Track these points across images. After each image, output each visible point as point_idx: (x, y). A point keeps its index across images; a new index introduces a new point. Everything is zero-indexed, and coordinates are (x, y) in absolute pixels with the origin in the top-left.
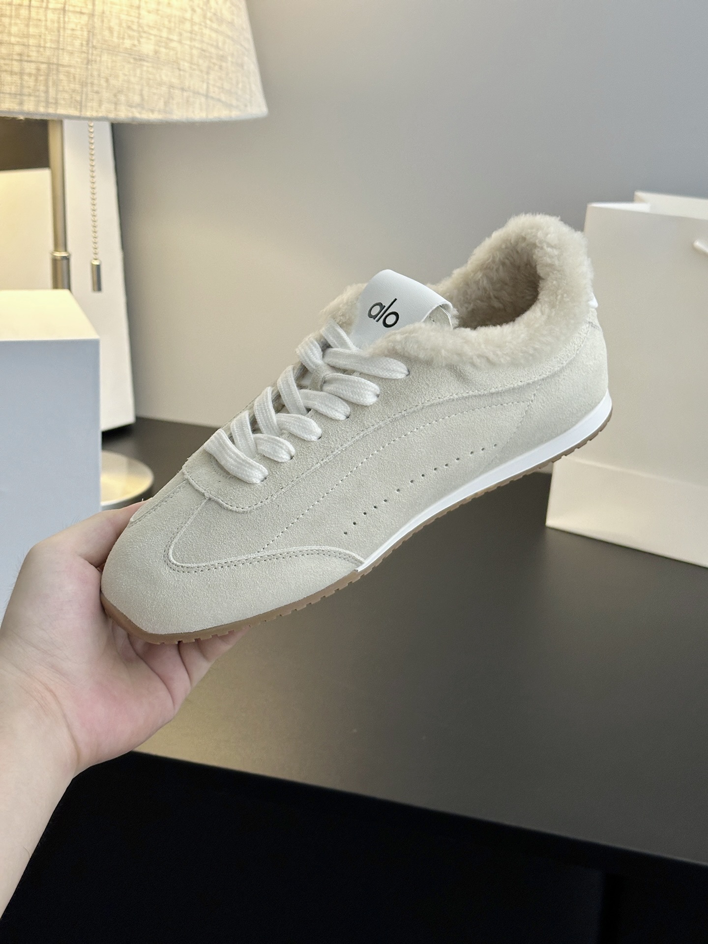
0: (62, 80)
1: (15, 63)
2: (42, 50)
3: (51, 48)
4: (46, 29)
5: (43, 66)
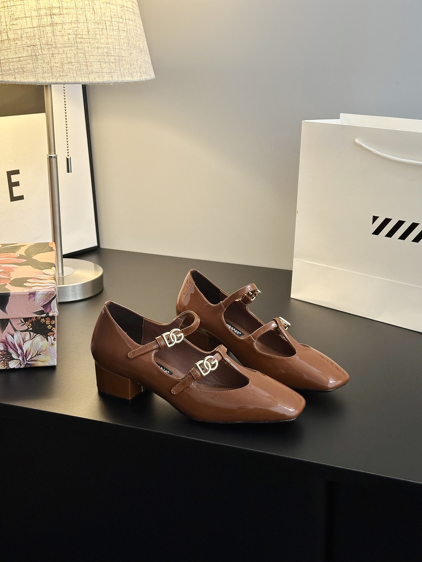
0: (124, 64)
1: (105, 57)
2: (115, 49)
3: (118, 48)
4: (114, 39)
5: (117, 58)
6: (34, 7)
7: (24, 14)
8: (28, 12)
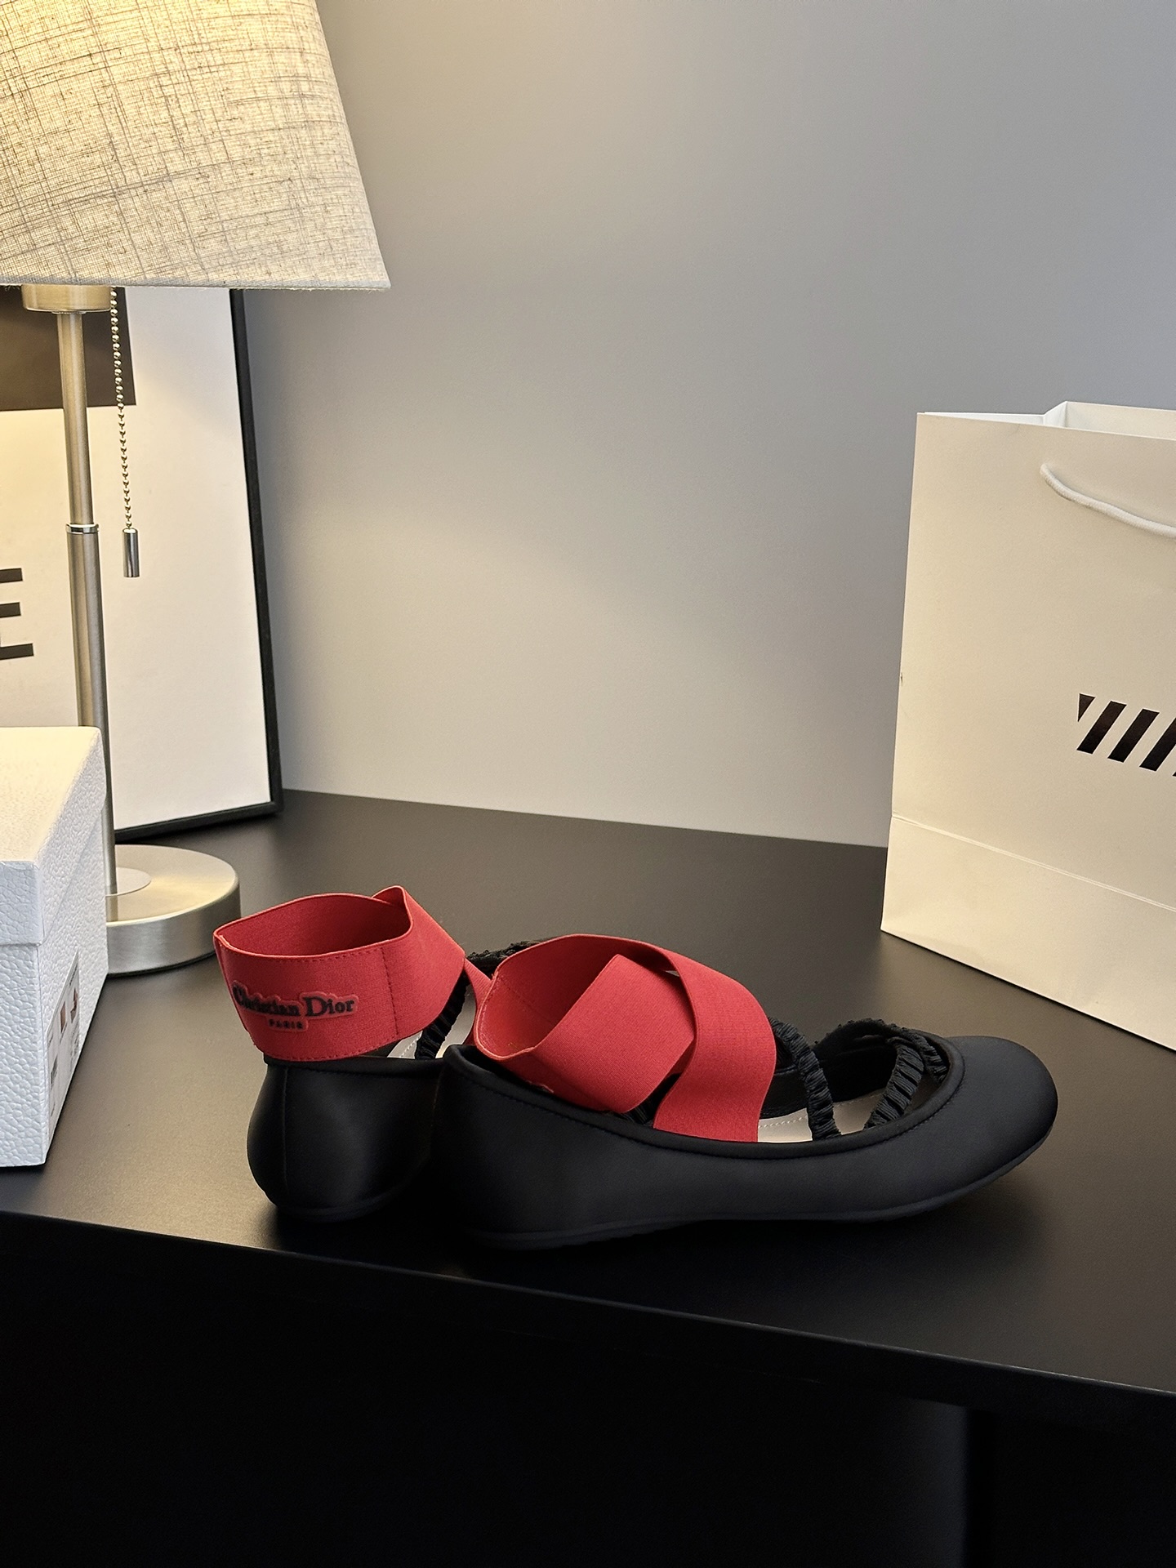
6: (268, 72)
7: (252, 89)
8: (258, 85)
